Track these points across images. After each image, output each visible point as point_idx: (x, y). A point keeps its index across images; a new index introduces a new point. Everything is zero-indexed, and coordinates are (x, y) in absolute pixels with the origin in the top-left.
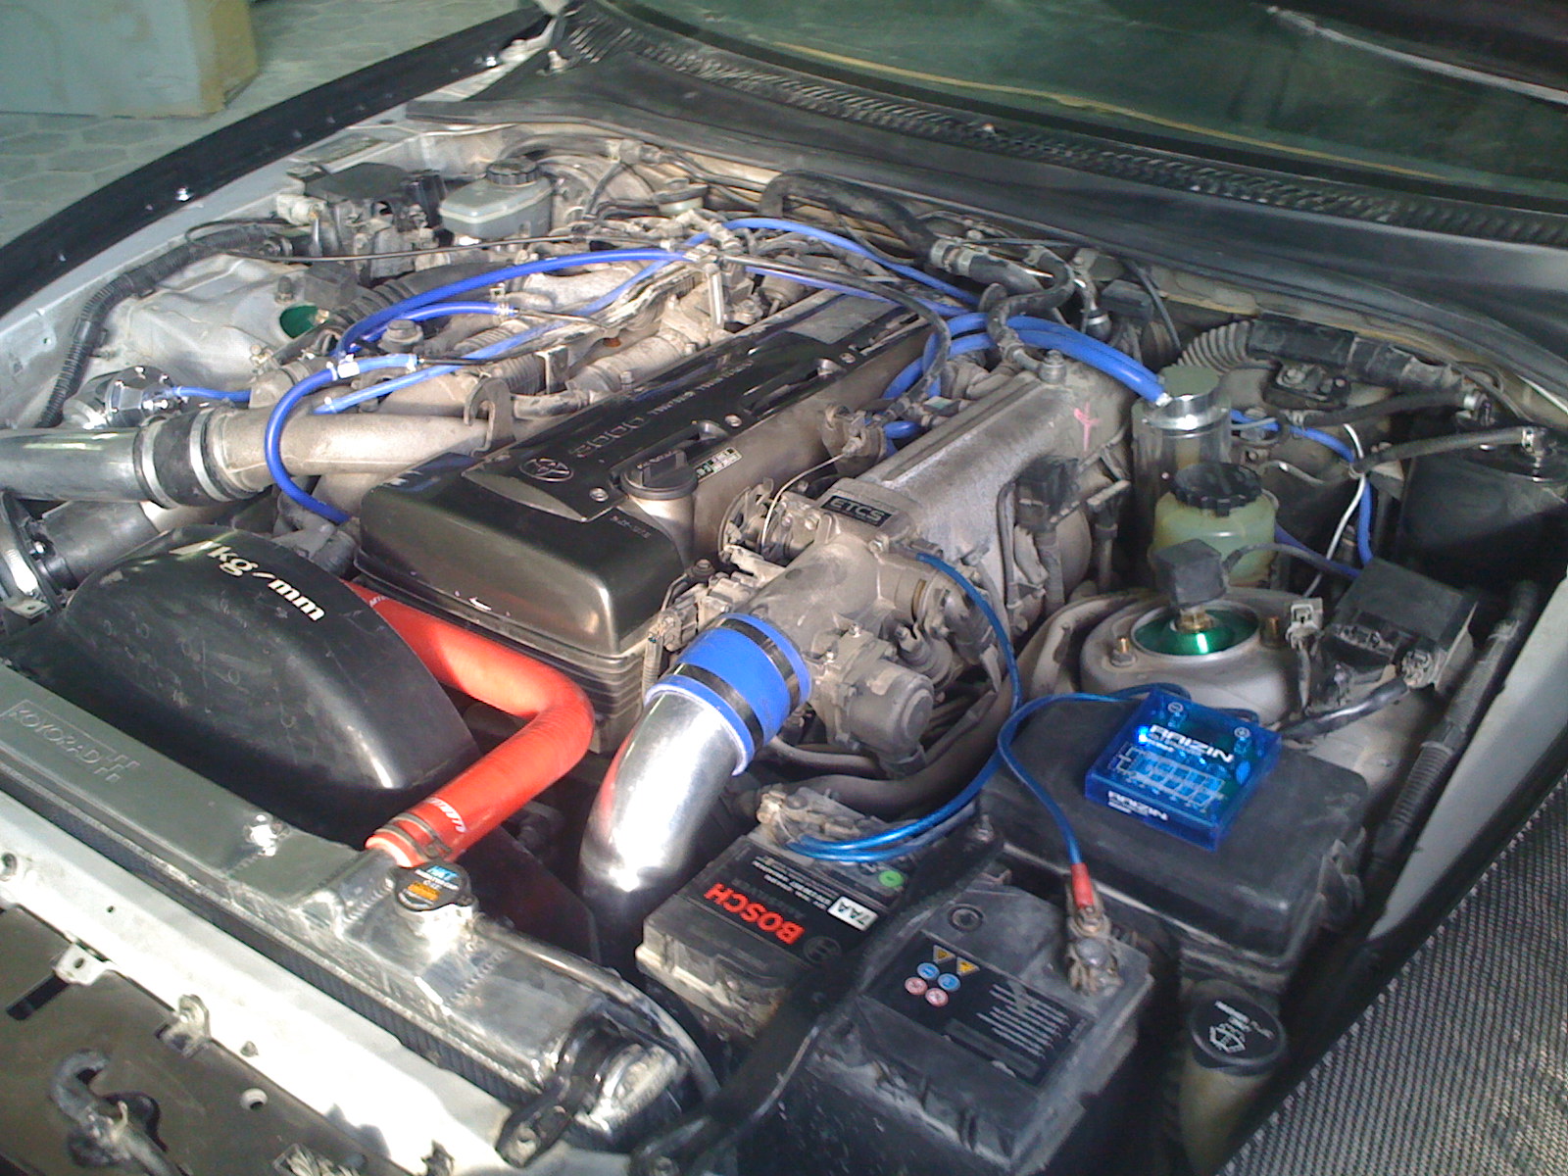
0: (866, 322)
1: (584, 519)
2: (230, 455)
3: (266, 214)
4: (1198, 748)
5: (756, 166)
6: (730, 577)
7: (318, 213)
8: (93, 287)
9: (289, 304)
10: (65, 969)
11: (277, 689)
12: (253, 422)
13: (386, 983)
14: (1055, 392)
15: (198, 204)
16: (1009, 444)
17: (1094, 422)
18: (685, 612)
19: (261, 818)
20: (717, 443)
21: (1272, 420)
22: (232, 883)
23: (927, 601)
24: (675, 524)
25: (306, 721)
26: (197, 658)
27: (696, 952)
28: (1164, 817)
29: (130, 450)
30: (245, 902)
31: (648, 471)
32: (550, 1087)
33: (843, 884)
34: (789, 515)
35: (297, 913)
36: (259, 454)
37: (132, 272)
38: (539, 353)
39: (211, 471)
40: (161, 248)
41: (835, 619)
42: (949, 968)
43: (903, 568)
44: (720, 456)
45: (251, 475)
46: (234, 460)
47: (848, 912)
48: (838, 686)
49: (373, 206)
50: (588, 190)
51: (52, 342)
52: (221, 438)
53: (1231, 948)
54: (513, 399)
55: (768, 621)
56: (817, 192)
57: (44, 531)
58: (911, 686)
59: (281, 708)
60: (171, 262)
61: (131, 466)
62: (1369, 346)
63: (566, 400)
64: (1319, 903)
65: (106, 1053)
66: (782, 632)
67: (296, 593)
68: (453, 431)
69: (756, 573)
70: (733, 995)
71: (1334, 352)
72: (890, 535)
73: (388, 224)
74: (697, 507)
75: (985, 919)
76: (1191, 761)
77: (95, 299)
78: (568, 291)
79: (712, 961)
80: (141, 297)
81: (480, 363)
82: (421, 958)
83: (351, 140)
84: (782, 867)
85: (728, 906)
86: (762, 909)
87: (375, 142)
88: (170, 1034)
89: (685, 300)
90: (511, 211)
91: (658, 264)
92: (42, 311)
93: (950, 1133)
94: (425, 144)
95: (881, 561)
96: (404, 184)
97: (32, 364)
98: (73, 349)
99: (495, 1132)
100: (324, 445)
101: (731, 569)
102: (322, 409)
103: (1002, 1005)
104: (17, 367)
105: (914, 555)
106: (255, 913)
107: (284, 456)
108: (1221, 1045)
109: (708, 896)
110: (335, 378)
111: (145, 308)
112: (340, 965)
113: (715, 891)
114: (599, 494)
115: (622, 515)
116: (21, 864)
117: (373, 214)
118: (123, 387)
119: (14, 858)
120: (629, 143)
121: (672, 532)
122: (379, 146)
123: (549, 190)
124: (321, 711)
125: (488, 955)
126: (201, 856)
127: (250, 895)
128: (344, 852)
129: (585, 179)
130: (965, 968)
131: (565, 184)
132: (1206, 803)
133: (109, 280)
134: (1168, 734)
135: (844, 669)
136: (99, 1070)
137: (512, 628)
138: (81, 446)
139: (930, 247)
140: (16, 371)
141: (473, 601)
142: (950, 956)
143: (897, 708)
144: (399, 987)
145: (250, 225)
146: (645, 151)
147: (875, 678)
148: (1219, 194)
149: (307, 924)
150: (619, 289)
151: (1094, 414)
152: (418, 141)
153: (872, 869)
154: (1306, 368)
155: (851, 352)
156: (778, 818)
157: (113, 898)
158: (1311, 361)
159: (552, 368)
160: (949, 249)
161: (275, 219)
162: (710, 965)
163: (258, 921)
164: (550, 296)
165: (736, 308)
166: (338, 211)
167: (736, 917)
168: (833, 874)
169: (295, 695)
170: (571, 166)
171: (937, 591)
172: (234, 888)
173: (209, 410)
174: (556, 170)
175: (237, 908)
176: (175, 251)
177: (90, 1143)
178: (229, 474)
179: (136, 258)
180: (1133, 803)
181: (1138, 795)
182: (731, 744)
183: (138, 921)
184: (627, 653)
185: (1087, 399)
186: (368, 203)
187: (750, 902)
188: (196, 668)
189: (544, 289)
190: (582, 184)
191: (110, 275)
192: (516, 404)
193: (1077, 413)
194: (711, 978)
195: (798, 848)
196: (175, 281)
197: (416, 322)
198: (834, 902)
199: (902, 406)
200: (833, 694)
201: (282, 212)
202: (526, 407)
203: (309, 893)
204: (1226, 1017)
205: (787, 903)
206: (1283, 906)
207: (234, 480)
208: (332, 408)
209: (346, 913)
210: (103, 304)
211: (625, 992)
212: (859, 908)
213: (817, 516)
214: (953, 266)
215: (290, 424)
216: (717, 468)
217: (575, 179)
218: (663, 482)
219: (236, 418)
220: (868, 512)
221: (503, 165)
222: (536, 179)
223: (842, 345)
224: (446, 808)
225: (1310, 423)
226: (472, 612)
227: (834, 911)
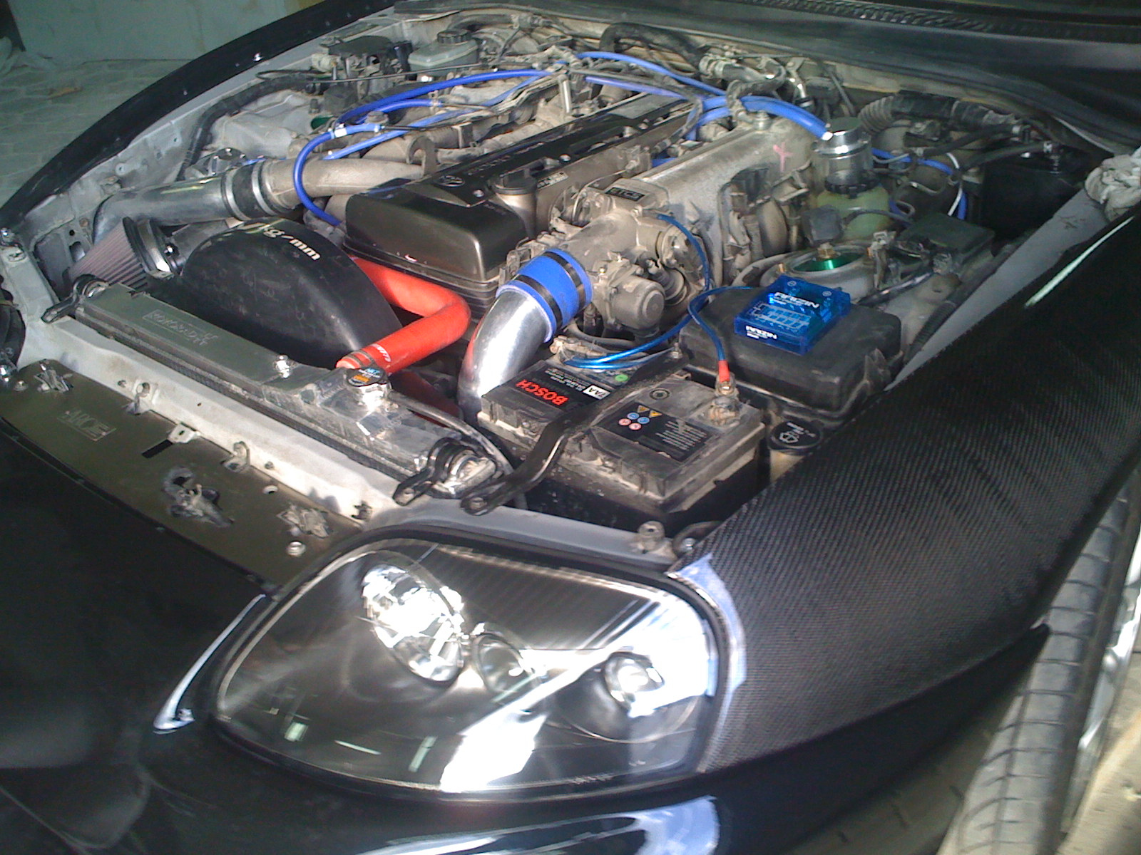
0: (657, 107)
1: (468, 206)
2: (274, 184)
3: (307, 68)
4: (800, 302)
5: (598, 22)
6: (550, 234)
7: (336, 63)
8: (202, 108)
9: (317, 115)
10: (174, 437)
11: (294, 297)
12: (287, 165)
13: (343, 430)
14: (762, 136)
15: (266, 63)
16: (727, 161)
17: (788, 155)
18: (522, 253)
19: (281, 357)
20: (555, 170)
21: (906, 155)
22: (263, 387)
23: (663, 245)
24: (524, 212)
25: (309, 314)
26: (251, 284)
27: (506, 408)
28: (775, 337)
29: (219, 185)
30: (272, 398)
31: (506, 178)
32: (425, 472)
33: (593, 380)
34: (588, 200)
35: (297, 397)
36: (290, 183)
37: (226, 100)
38: (455, 127)
39: (264, 194)
40: (244, 86)
41: (609, 254)
42: (646, 414)
43: (651, 226)
44: (555, 176)
45: (287, 196)
46: (277, 187)
47: (593, 392)
48: (606, 288)
49: (368, 58)
50: (500, 46)
51: (179, 141)
52: (269, 174)
53: (810, 408)
54: (436, 151)
55: (566, 252)
56: (633, 33)
57: (173, 241)
58: (648, 287)
59: (296, 308)
60: (250, 95)
61: (220, 197)
62: (963, 107)
63: (469, 152)
64: (866, 385)
65: (193, 470)
66: (575, 259)
67: (305, 246)
68: (401, 169)
69: (566, 232)
70: (527, 431)
71: (942, 110)
72: (643, 206)
73: (377, 70)
74: (538, 204)
75: (671, 394)
76: (797, 309)
77: (204, 115)
78: (475, 95)
79: (515, 412)
80: (232, 115)
81: (417, 129)
82: (361, 414)
83: (360, 26)
84: (562, 373)
85: (528, 390)
86: (546, 391)
87: (374, 26)
88: (227, 464)
89: (550, 103)
90: (452, 59)
91: (532, 79)
92: (173, 122)
93: (634, 487)
94: (405, 27)
95: (639, 223)
96: (389, 46)
97: (168, 153)
98: (192, 145)
99: (392, 492)
100: (326, 176)
101: (552, 231)
102: (326, 158)
103: (671, 430)
104: (159, 155)
105: (656, 216)
106: (276, 404)
107: (304, 184)
108: (785, 440)
109: (518, 385)
110: (333, 137)
111: (234, 121)
112: (319, 425)
113: (522, 383)
114: (479, 193)
115: (491, 204)
116: (152, 387)
117: (368, 64)
118: (219, 160)
119: (148, 384)
120: (524, 15)
121: (522, 216)
122: (377, 28)
123: (476, 47)
124: (317, 307)
125: (397, 415)
126: (249, 374)
127: (273, 392)
128: (325, 371)
129: (499, 41)
130: (653, 415)
131: (486, 44)
132: (798, 327)
133: (212, 104)
134: (784, 296)
135: (610, 278)
136: (189, 478)
137: (428, 271)
138: (194, 188)
139: (699, 61)
140: (158, 157)
141: (407, 257)
142: (647, 409)
143: (639, 300)
144: (349, 430)
145: (297, 74)
146: (534, 19)
147: (628, 283)
148: (878, 19)
149: (302, 402)
150: (508, 92)
151: (788, 149)
152: (401, 25)
153: (612, 374)
154: (928, 122)
155: (645, 123)
156: (561, 349)
157: (200, 399)
158: (929, 117)
159: (463, 136)
160: (710, 62)
161: (312, 70)
162: (514, 415)
163: (278, 409)
164: (466, 98)
165: (580, 105)
166: (348, 62)
167: (532, 394)
168: (589, 376)
169: (303, 299)
170: (491, 34)
171: (670, 237)
172: (265, 390)
173: (262, 161)
174: (482, 36)
175: (268, 403)
176: (251, 88)
177: (181, 508)
178: (274, 196)
179: (228, 93)
180: (759, 331)
181: (761, 326)
182: (542, 319)
183: (214, 409)
184: (492, 280)
185: (783, 140)
186: (365, 56)
187: (540, 387)
188: (251, 290)
189: (462, 94)
190: (497, 43)
191: (213, 101)
192: (439, 155)
193: (775, 147)
194: (515, 424)
195: (573, 364)
196: (252, 107)
197: (385, 113)
198: (587, 388)
199: (665, 144)
200: (603, 293)
201: (315, 64)
202: (445, 156)
203: (303, 386)
204: (791, 429)
205: (561, 388)
206: (836, 380)
207: (277, 200)
208: (333, 157)
209: (322, 395)
210: (209, 119)
211: (468, 430)
212: (600, 390)
213: (602, 198)
214: (713, 72)
215: (307, 165)
216: (552, 182)
217: (493, 41)
218: (515, 184)
219: (278, 164)
220: (631, 194)
221: (447, 32)
222: (467, 40)
223: (640, 120)
224: (380, 348)
225: (927, 155)
226: (406, 264)
227: (587, 392)
